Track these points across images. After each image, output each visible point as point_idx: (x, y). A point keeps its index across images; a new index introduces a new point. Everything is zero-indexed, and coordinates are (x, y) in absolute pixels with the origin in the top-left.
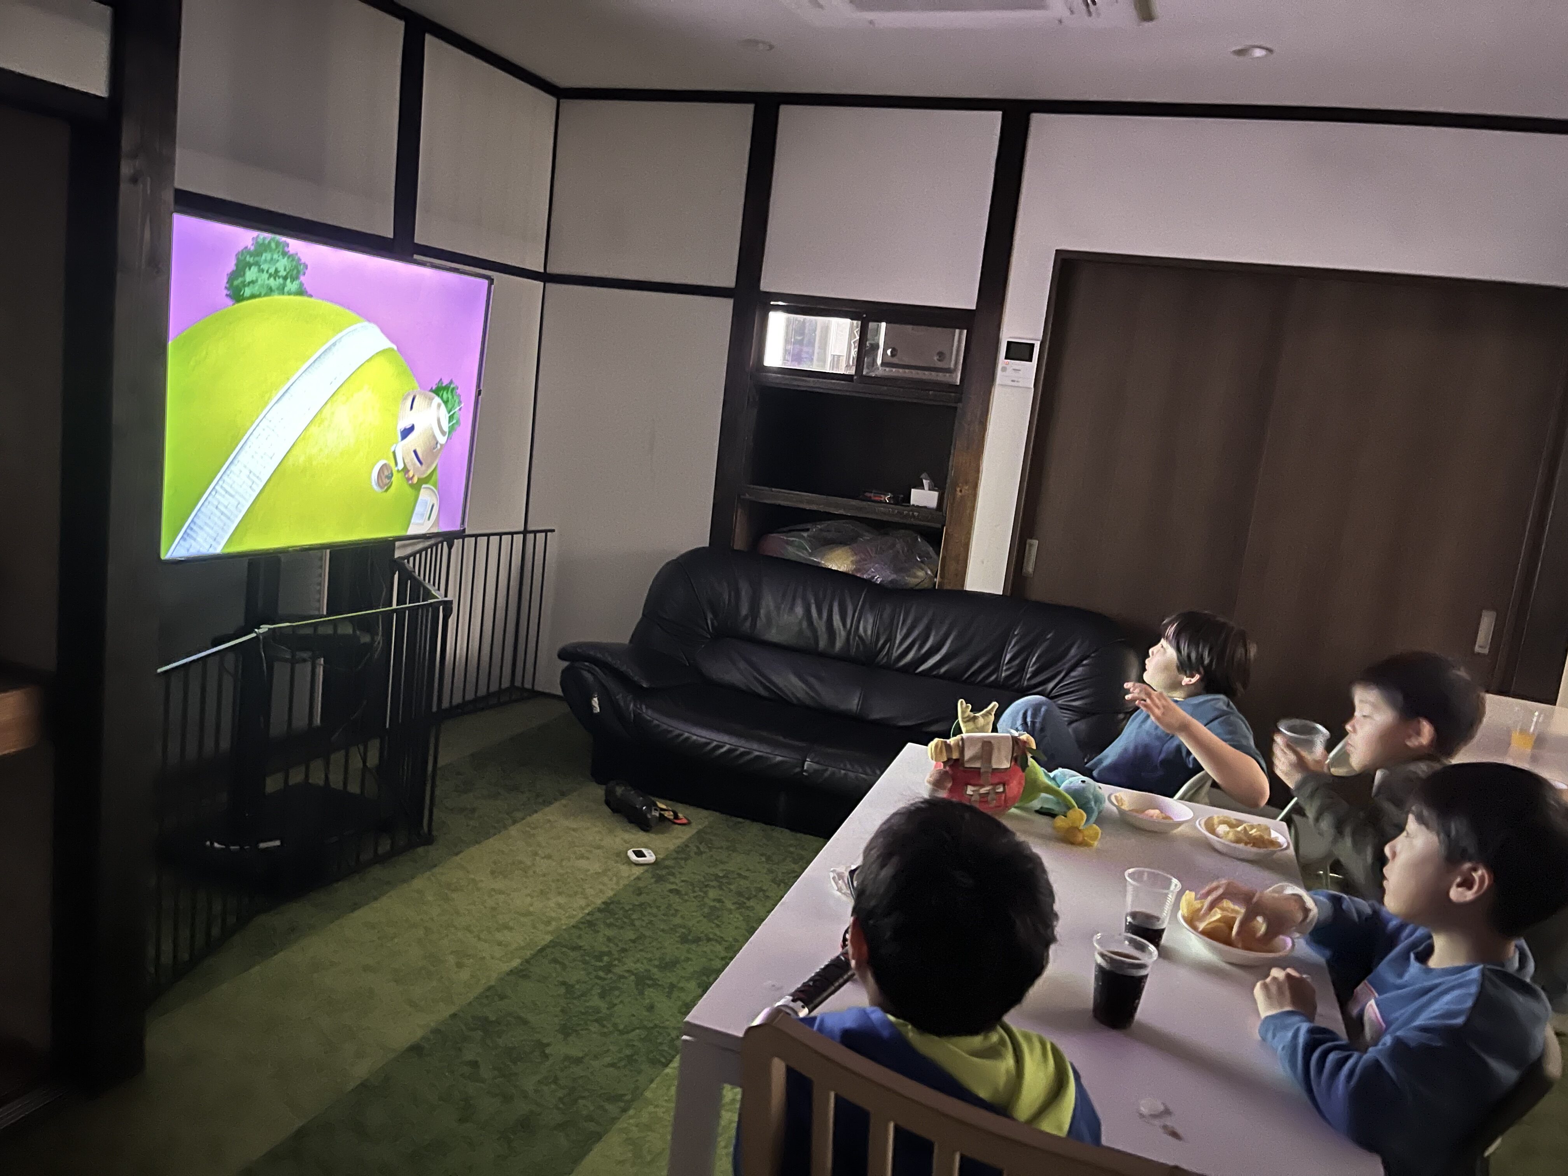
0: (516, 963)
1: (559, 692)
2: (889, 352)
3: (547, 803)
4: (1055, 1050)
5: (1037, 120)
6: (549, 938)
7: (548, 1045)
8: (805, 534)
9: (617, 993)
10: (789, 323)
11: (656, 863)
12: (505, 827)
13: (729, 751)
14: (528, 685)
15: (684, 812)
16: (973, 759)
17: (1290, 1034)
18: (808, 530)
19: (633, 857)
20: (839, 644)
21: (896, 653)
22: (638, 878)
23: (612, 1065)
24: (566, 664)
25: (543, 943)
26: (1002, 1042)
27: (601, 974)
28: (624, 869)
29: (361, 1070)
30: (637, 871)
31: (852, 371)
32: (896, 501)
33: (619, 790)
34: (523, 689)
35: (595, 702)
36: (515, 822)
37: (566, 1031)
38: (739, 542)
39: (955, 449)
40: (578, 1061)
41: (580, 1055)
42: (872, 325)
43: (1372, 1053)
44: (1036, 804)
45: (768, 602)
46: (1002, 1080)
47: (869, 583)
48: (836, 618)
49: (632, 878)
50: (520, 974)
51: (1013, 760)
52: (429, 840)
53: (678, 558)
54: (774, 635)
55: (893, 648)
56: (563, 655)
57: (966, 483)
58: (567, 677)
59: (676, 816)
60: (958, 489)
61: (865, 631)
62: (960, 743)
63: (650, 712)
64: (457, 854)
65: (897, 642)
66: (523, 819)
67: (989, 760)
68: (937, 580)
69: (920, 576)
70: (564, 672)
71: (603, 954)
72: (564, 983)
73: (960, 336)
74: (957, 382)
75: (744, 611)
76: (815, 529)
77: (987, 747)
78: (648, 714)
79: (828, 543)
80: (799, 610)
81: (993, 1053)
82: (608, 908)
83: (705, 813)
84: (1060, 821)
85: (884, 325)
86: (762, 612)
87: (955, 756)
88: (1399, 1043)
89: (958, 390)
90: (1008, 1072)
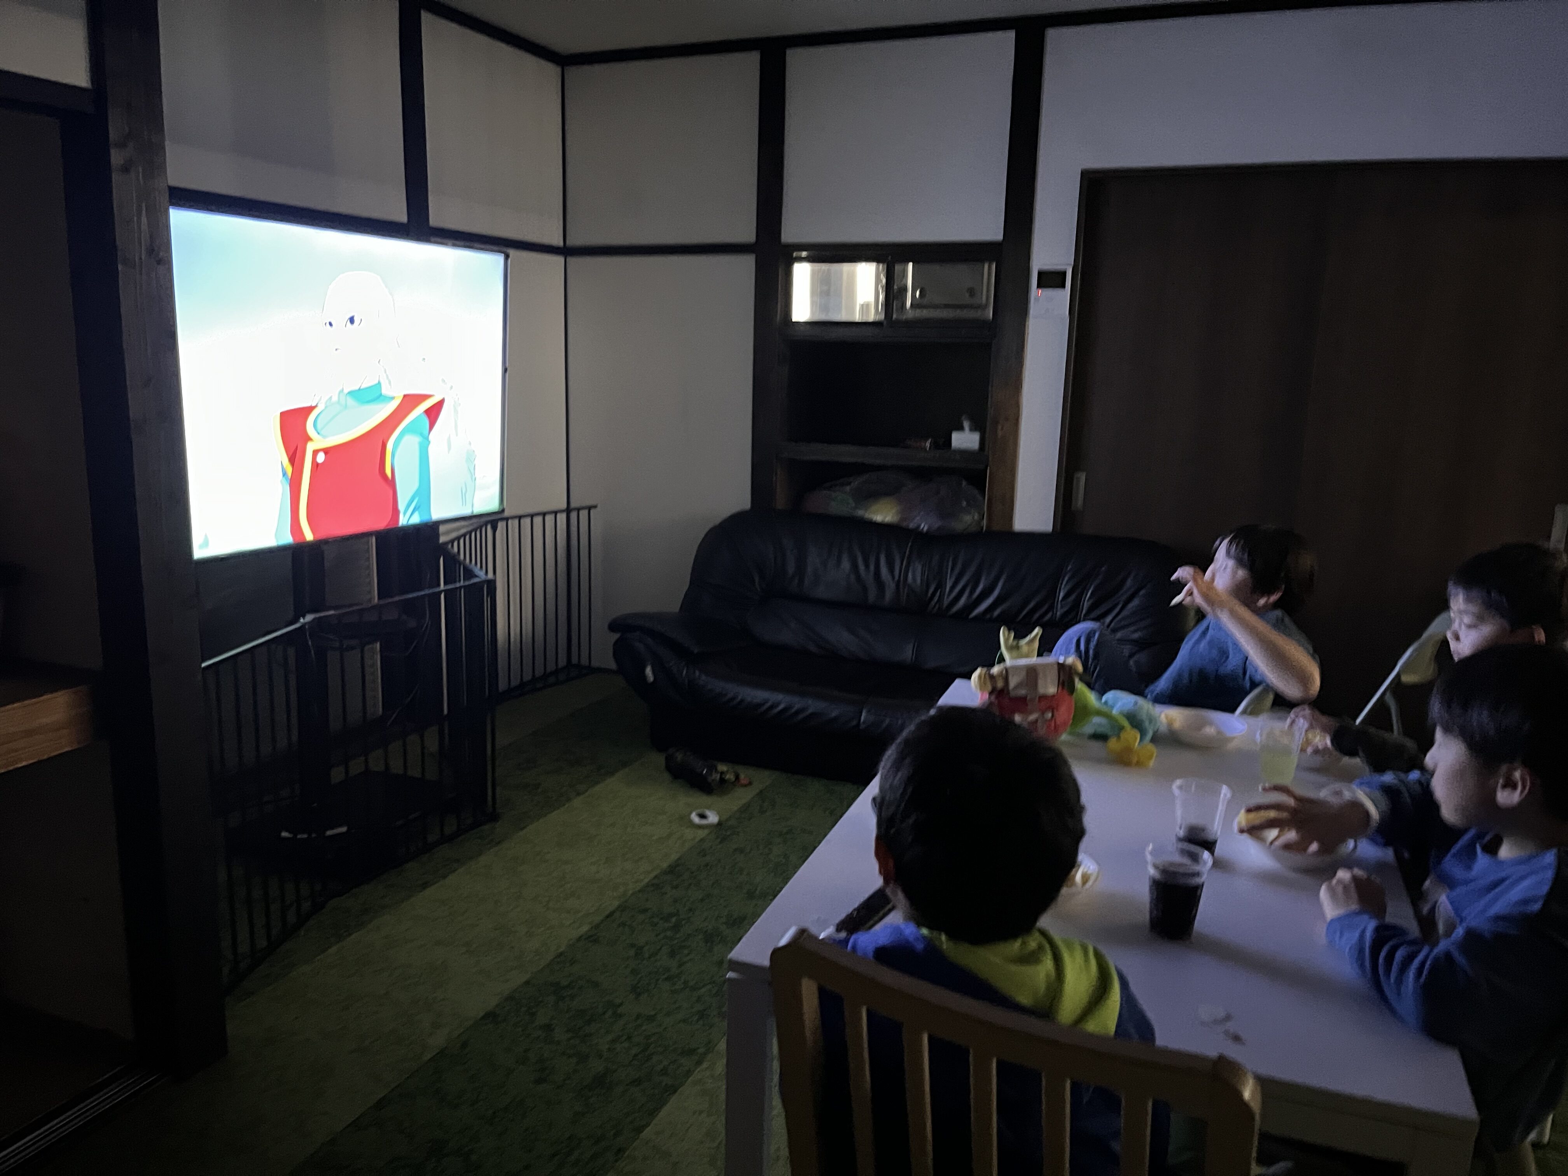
0: (585, 928)
1: (613, 665)
2: (918, 293)
3: (612, 773)
4: (1098, 956)
5: (1052, 34)
6: (616, 903)
7: (621, 1004)
8: (848, 488)
9: (686, 952)
10: (814, 274)
11: (720, 824)
12: (569, 800)
13: (785, 710)
14: (584, 661)
15: (745, 774)
16: (1019, 686)
17: (1357, 935)
18: (849, 484)
19: (696, 819)
20: (889, 594)
21: (946, 602)
22: (702, 840)
23: (684, 1021)
24: (616, 636)
25: (611, 909)
26: (1041, 947)
27: (669, 933)
28: (689, 833)
29: (438, 1040)
30: (702, 834)
31: (882, 317)
32: (936, 446)
33: (679, 756)
34: (579, 666)
35: (649, 671)
36: (578, 794)
37: (637, 992)
38: (781, 501)
39: (992, 386)
40: (651, 1019)
41: (653, 1013)
42: (898, 268)
43: (1443, 945)
44: (1088, 729)
45: (813, 559)
46: (1042, 986)
47: (916, 534)
48: (884, 570)
49: (697, 840)
50: (592, 938)
51: (1060, 686)
52: (494, 817)
53: (721, 524)
54: (821, 592)
55: (944, 595)
56: (613, 626)
57: (1007, 419)
58: (620, 649)
59: (737, 777)
60: (1000, 427)
61: (914, 579)
62: (1004, 672)
63: (703, 677)
64: (522, 829)
65: (948, 589)
66: (586, 791)
67: (1035, 685)
68: (985, 522)
69: (967, 520)
70: (615, 644)
71: (671, 915)
72: (633, 945)
73: (989, 271)
74: (990, 316)
75: (791, 569)
76: (856, 482)
77: (1032, 673)
78: (702, 679)
79: (870, 496)
80: (846, 565)
81: (1031, 958)
82: (673, 870)
83: (767, 773)
84: (1113, 743)
85: (911, 265)
86: (810, 569)
87: (1000, 684)
88: (1471, 934)
89: (992, 328)
90: (1048, 976)
